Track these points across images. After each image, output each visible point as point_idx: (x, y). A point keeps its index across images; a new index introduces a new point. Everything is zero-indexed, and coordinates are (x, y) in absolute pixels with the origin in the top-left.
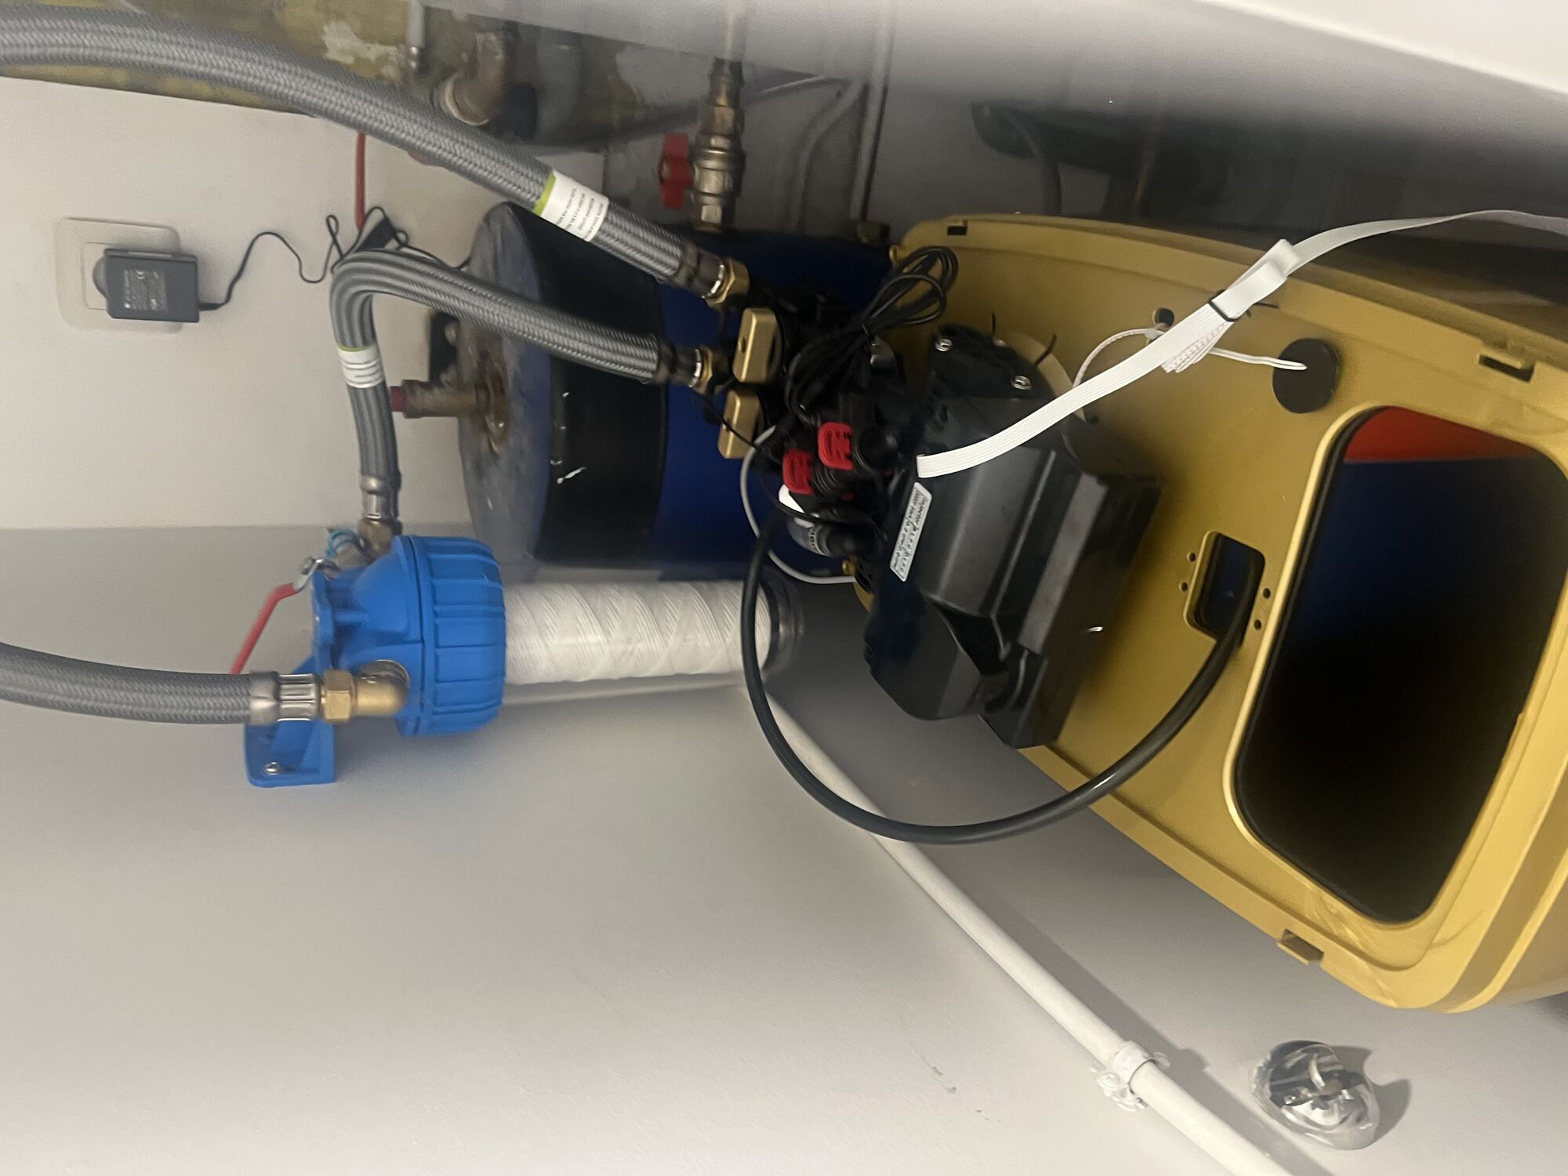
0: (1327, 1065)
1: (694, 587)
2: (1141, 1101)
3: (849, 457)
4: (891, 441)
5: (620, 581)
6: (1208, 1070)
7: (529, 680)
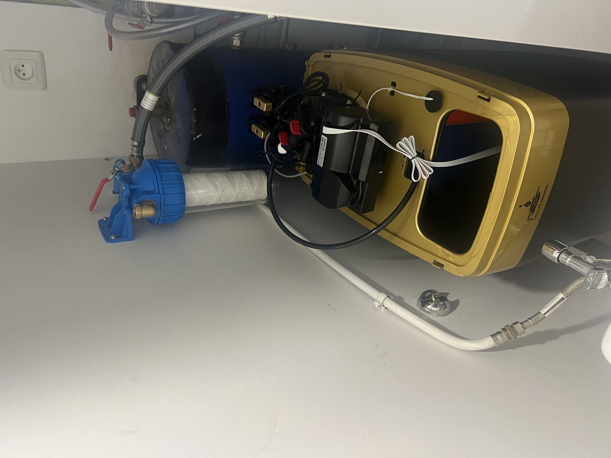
0: (436, 296)
1: (243, 172)
2: (386, 308)
3: (300, 131)
4: (313, 124)
5: (218, 171)
6: (404, 300)
7: (192, 205)
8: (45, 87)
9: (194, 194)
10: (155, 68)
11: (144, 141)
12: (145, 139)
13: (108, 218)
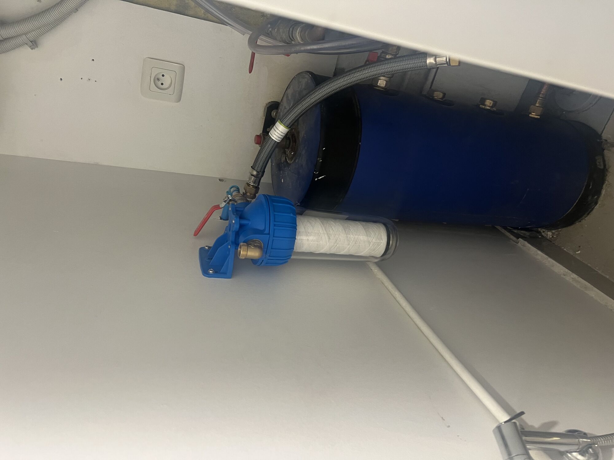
7: (300, 251)
8: (179, 99)
9: (304, 240)
10: (290, 97)
11: (264, 172)
12: (265, 170)
13: (211, 247)
